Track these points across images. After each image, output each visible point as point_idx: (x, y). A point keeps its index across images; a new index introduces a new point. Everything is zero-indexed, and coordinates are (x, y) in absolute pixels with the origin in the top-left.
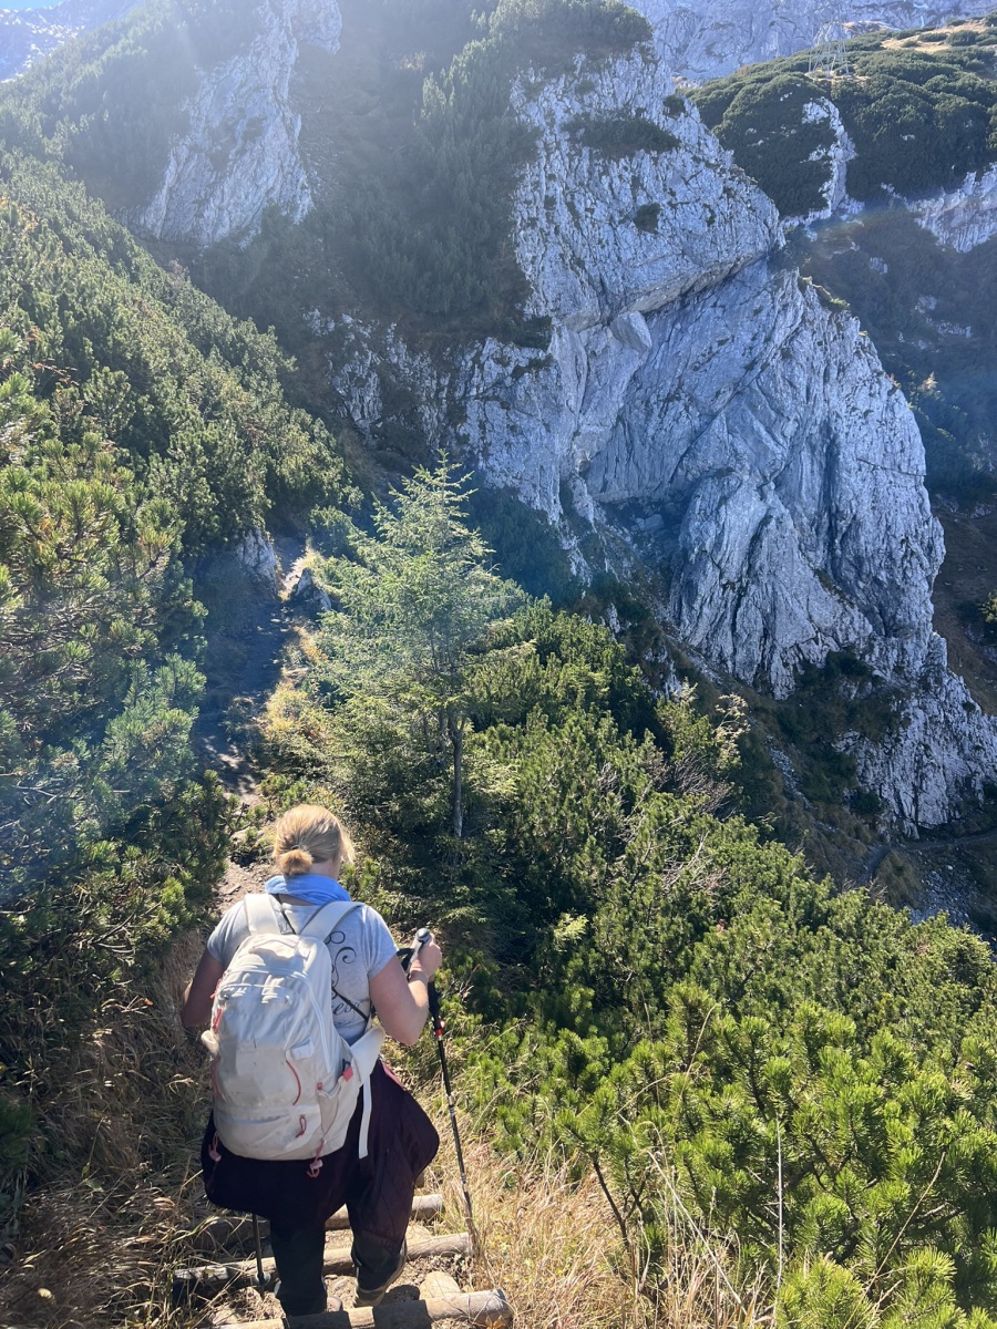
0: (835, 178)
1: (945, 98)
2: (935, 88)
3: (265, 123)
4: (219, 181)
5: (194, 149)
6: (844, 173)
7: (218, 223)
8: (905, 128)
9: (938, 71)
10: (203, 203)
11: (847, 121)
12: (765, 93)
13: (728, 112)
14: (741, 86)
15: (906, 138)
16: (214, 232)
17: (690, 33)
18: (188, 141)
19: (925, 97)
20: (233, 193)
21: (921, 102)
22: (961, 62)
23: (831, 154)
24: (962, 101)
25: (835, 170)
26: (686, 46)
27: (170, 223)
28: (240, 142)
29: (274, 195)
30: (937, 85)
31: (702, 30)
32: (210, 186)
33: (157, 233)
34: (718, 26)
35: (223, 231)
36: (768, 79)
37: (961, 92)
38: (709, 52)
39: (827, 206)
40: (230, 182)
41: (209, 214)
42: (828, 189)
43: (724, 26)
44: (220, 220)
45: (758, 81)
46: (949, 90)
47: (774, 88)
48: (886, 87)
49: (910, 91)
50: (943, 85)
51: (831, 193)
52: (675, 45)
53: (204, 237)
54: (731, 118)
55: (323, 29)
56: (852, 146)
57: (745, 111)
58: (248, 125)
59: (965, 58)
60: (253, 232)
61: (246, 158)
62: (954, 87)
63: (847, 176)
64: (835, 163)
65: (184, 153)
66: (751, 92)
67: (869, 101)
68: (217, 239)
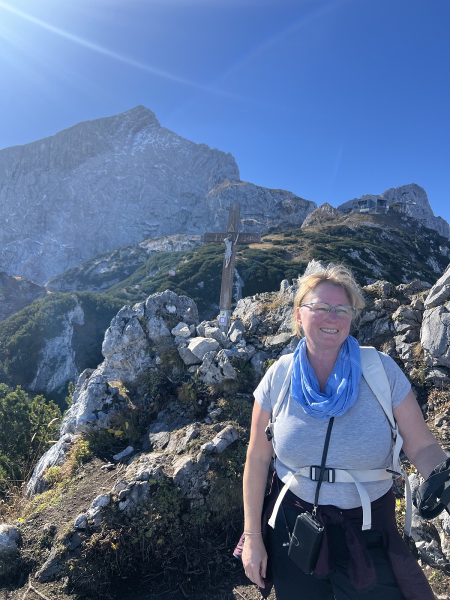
0: (238, 292)
1: (271, 268)
2: (267, 264)
3: (66, 358)
4: (53, 374)
5: (45, 364)
6: (241, 291)
7: (52, 386)
8: (259, 277)
9: (268, 258)
10: (47, 381)
11: (240, 274)
12: (213, 264)
13: (201, 269)
14: (204, 260)
15: (259, 280)
16: (51, 389)
17: (187, 218)
18: (43, 362)
20: (57, 377)
21: (263, 269)
22: (275, 254)
23: (236, 285)
24: (275, 269)
25: (238, 290)
26: (186, 223)
27: (37, 386)
28: (59, 363)
29: (68, 376)
30: (268, 263)
31: (192, 218)
32: (50, 375)
33: (33, 389)
34: (197, 217)
35: (53, 388)
36: (214, 259)
37: (275, 266)
38: (195, 225)
40: (56, 375)
41: (50, 384)
42: (236, 296)
43: (199, 217)
45: (210, 259)
46: (272, 265)
47: (216, 262)
48: (252, 263)
49: (260, 265)
50: (270, 263)
52: (182, 221)
53: (48, 391)
54: (202, 271)
55: (79, 318)
56: (242, 282)
57: (206, 269)
58: (62, 358)
59: (277, 253)
60: (62, 388)
61: (61, 368)
64: (238, 288)
65: (42, 365)
66: (208, 263)
67: (247, 267)
68: (51, 390)
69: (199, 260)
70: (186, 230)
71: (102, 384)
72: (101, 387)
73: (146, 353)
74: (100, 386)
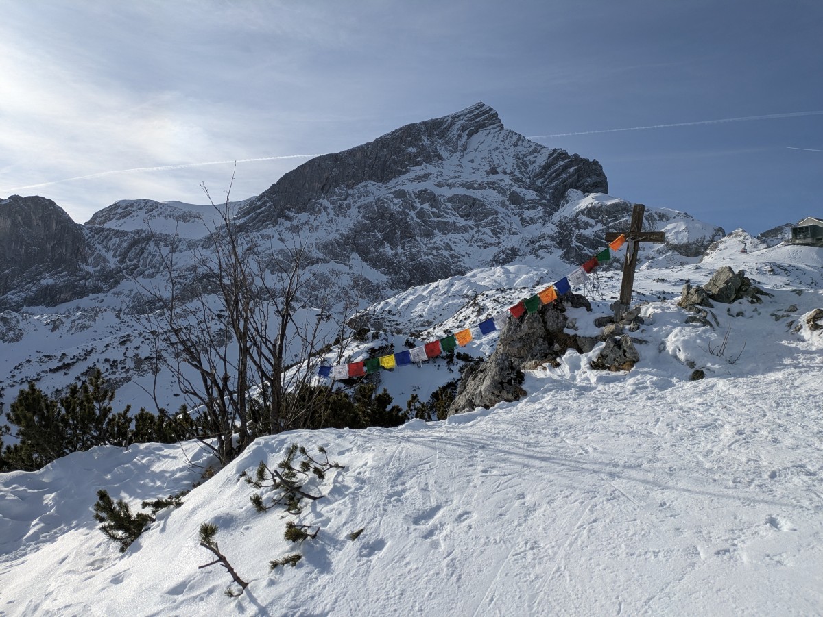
71: (508, 361)
72: (506, 363)
73: (544, 341)
74: (505, 361)
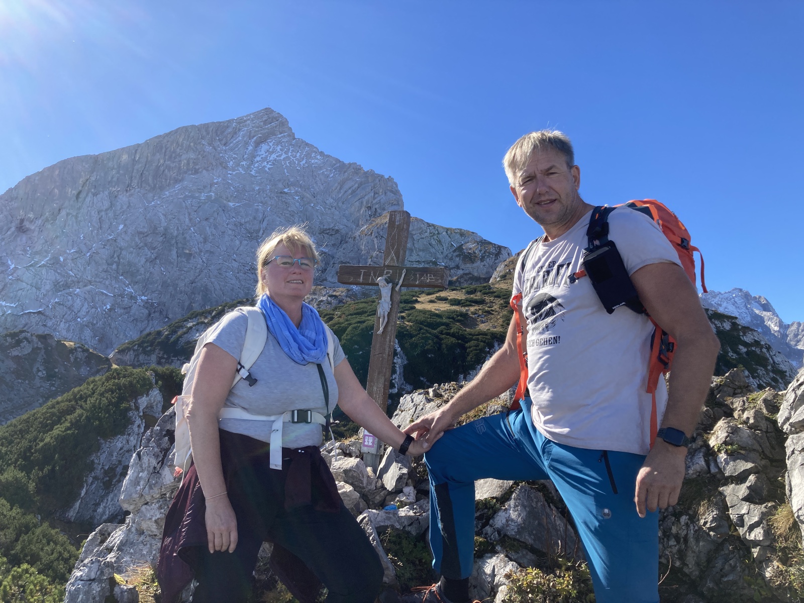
0: (398, 373)
1: (446, 338)
2: (441, 333)
4: (107, 494)
5: (96, 478)
6: (402, 371)
8: (429, 351)
9: (442, 324)
10: (97, 505)
11: (401, 346)
12: (362, 329)
13: (344, 337)
14: (350, 324)
15: (430, 356)
18: (93, 474)
19: (437, 337)
20: (112, 500)
21: (435, 340)
22: (453, 318)
23: (395, 361)
24: (453, 340)
25: (398, 369)
26: (326, 270)
28: (118, 476)
30: (442, 331)
32: (101, 497)
35: (105, 517)
36: (364, 322)
37: (453, 335)
39: (395, 387)
40: (111, 495)
41: (100, 510)
42: (395, 378)
44: (104, 512)
45: (359, 322)
46: (448, 334)
47: (366, 327)
48: (419, 331)
49: (430, 333)
50: (445, 331)
51: (397, 380)
54: (346, 340)
55: (155, 407)
56: (405, 358)
57: (352, 337)
58: (123, 469)
59: (455, 316)
62: (450, 333)
63: (404, 371)
64: (397, 366)
65: (90, 480)
66: (355, 328)
67: (411, 336)
69: (343, 323)
70: (326, 280)
71: (101, 581)
72: (97, 588)
74: (95, 585)
